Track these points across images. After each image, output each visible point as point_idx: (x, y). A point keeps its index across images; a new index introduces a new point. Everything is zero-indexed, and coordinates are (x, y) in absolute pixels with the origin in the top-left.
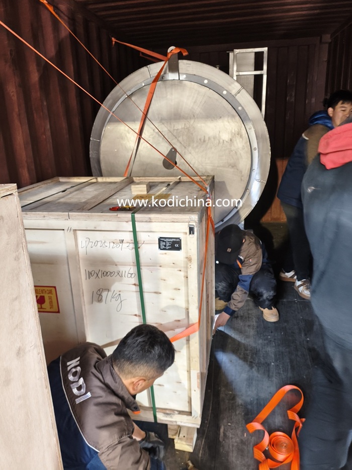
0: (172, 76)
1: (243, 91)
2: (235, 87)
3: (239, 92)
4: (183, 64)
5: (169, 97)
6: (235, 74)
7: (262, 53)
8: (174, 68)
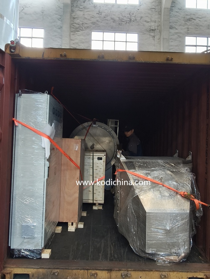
0: (94, 125)
1: (113, 131)
2: (111, 129)
3: (111, 131)
4: (97, 123)
5: (93, 130)
6: (110, 126)
7: (118, 121)
8: (95, 124)
